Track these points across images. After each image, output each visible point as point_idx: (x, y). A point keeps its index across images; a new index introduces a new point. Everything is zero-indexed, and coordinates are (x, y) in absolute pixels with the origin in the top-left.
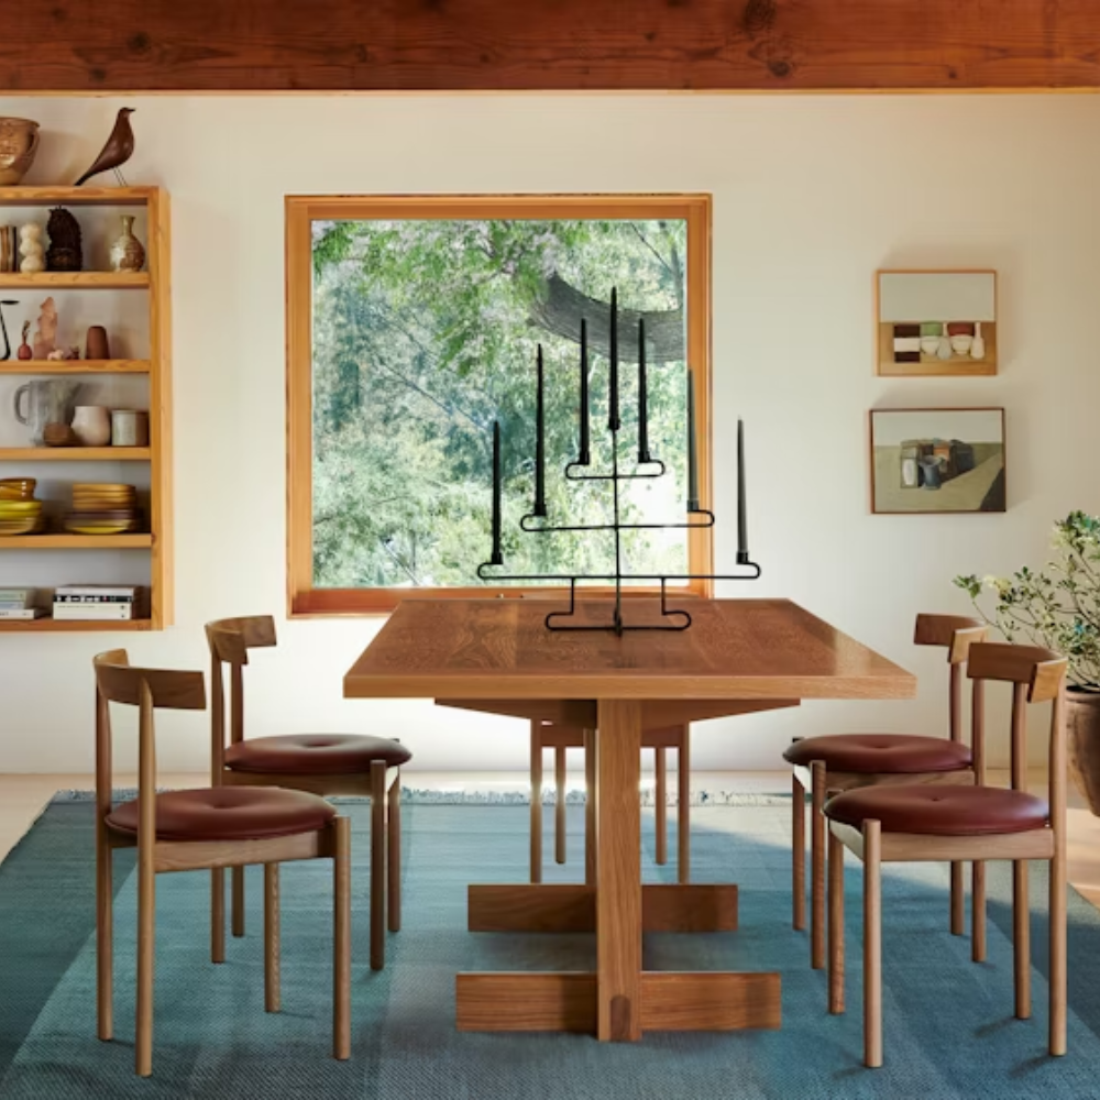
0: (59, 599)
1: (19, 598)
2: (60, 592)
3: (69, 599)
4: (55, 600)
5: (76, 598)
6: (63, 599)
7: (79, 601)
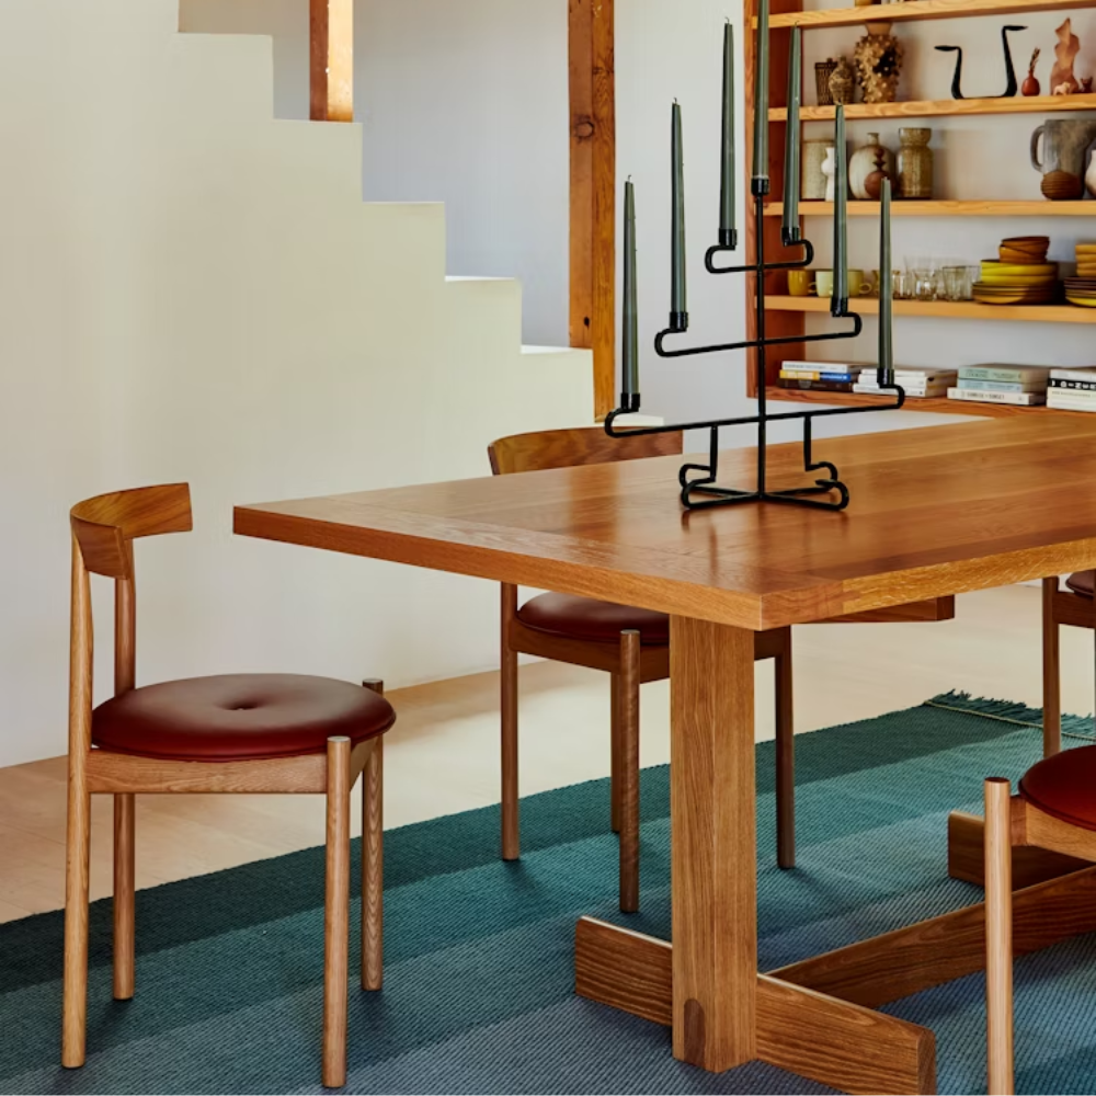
0: (1053, 383)
1: (1017, 379)
2: (1055, 374)
3: (1064, 384)
4: (1049, 384)
5: (1071, 384)
6: (1058, 383)
7: (1074, 387)
